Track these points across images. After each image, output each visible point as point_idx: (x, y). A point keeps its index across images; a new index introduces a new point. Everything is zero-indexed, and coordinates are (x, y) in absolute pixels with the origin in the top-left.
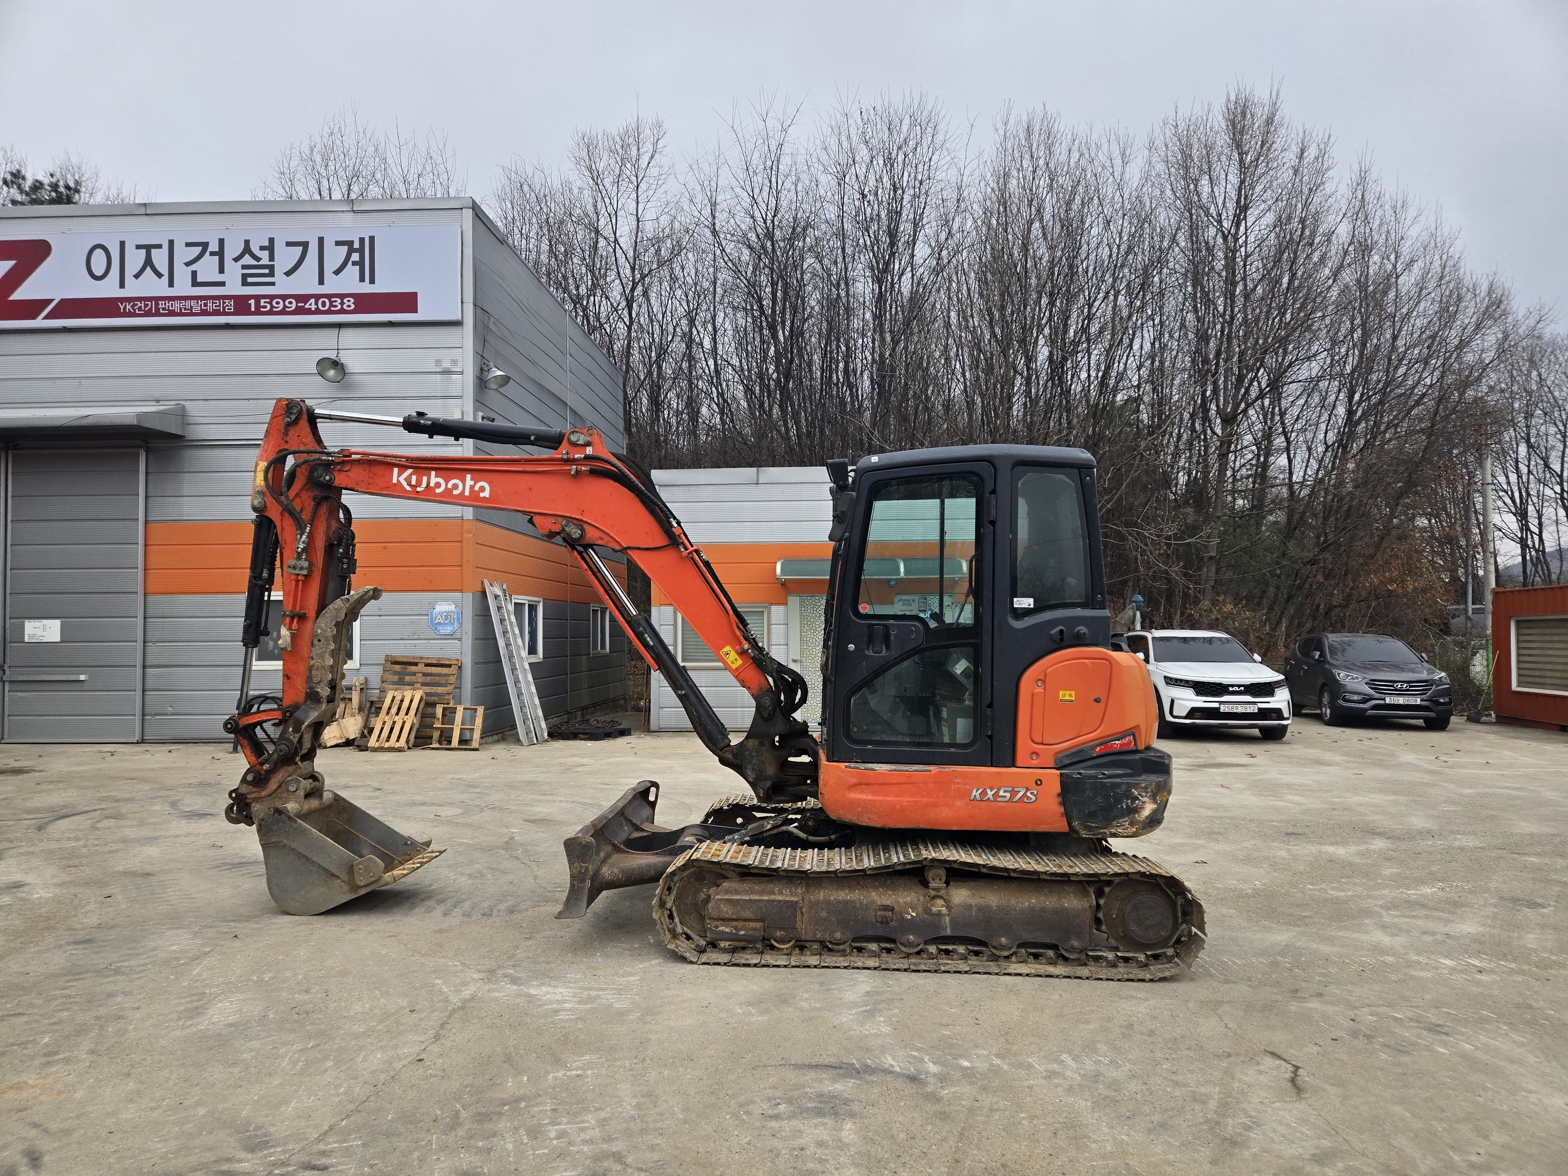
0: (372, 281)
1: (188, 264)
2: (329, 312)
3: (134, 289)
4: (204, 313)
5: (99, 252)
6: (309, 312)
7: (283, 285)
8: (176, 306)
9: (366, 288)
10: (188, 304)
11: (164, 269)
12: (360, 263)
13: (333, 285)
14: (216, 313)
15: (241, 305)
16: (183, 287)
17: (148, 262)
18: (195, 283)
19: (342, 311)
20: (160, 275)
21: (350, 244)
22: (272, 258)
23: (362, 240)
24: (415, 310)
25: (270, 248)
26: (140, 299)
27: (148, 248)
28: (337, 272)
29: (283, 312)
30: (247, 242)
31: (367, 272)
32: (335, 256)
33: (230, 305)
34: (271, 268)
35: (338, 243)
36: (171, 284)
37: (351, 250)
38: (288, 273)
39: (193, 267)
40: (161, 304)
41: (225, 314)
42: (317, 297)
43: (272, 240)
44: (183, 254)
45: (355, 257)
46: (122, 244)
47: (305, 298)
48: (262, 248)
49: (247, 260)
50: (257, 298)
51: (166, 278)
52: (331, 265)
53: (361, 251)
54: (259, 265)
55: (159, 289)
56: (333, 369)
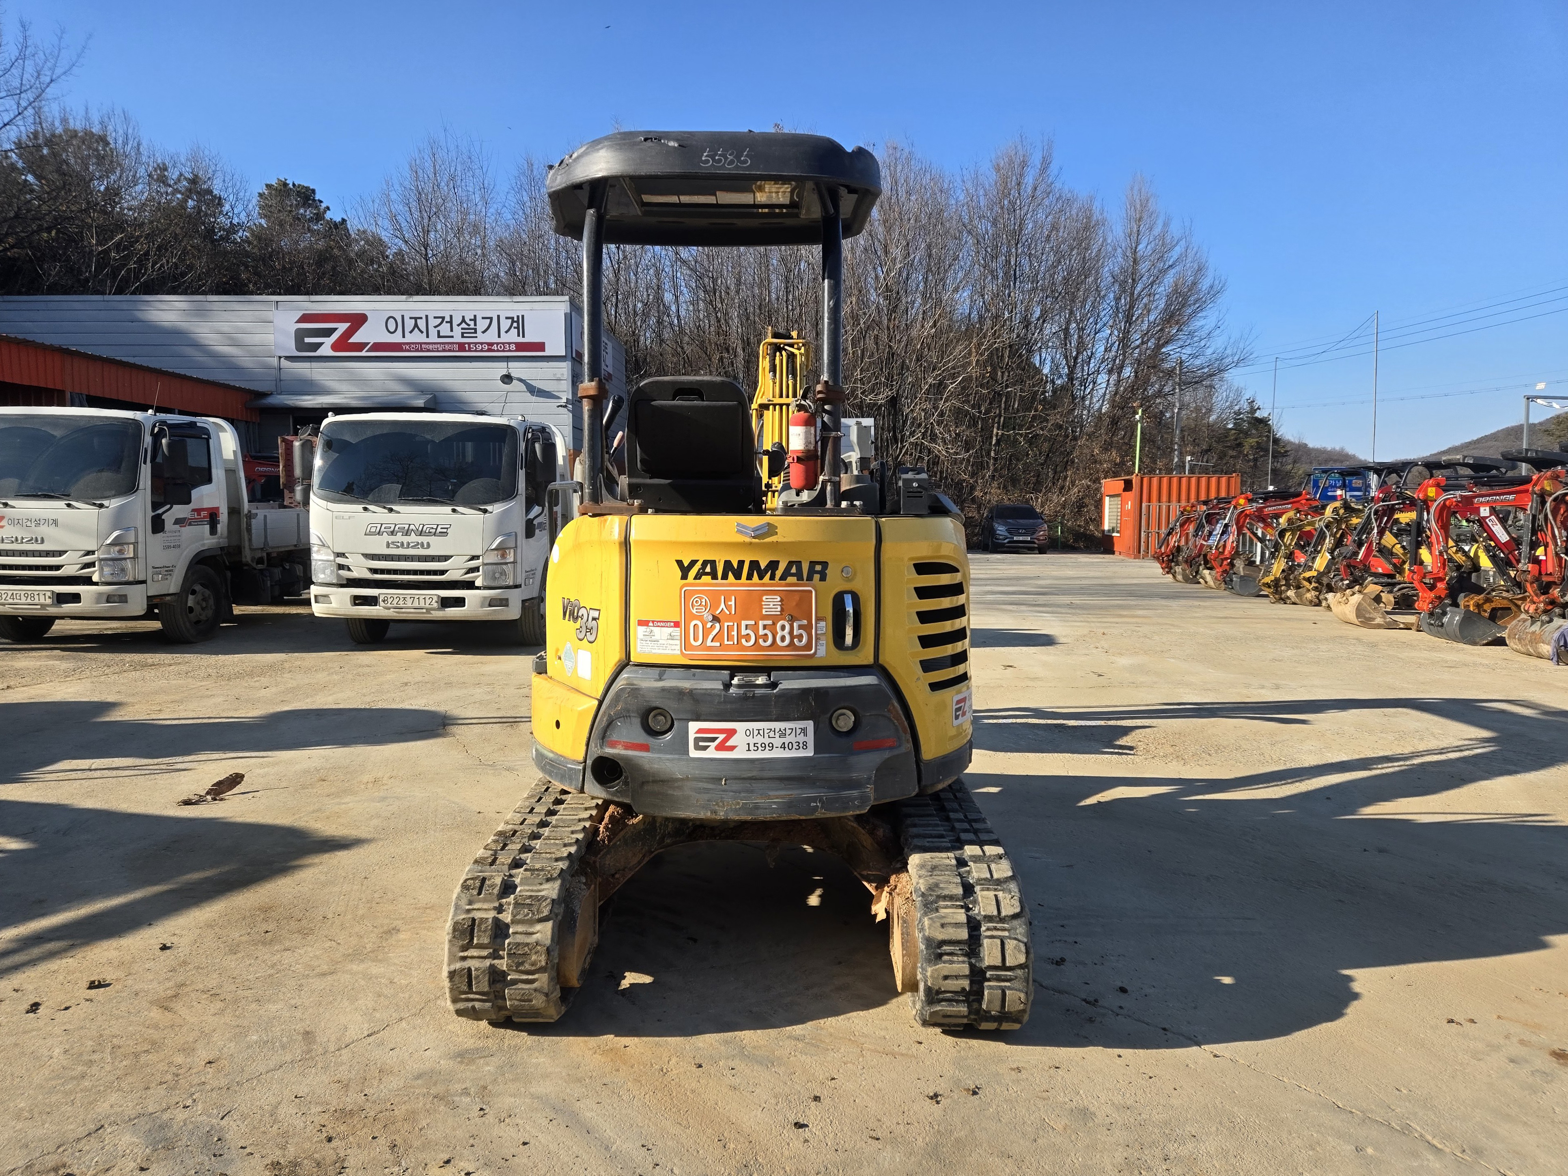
0: (523, 336)
1: (435, 327)
2: (503, 351)
3: (409, 338)
4: (444, 351)
5: (392, 320)
6: (494, 351)
8: (431, 347)
9: (520, 340)
10: (436, 346)
11: (424, 329)
12: (518, 328)
13: (505, 338)
14: (450, 351)
15: (461, 347)
16: (433, 338)
17: (416, 325)
18: (439, 336)
19: (510, 351)
20: (422, 332)
21: (512, 318)
22: (475, 325)
23: (518, 317)
24: (544, 351)
25: (474, 320)
27: (416, 319)
28: (506, 332)
29: (482, 351)
30: (463, 317)
31: (521, 332)
32: (505, 324)
33: (456, 347)
34: (475, 329)
35: (507, 318)
36: (428, 337)
37: (513, 322)
38: (484, 332)
39: (438, 328)
40: (423, 346)
41: (454, 351)
42: (497, 344)
43: (475, 316)
44: (433, 322)
45: (515, 325)
46: (403, 316)
47: (491, 344)
48: (471, 320)
49: (464, 325)
50: (469, 344)
52: (503, 329)
53: (518, 322)
54: (469, 327)
55: (422, 338)
56: (507, 379)
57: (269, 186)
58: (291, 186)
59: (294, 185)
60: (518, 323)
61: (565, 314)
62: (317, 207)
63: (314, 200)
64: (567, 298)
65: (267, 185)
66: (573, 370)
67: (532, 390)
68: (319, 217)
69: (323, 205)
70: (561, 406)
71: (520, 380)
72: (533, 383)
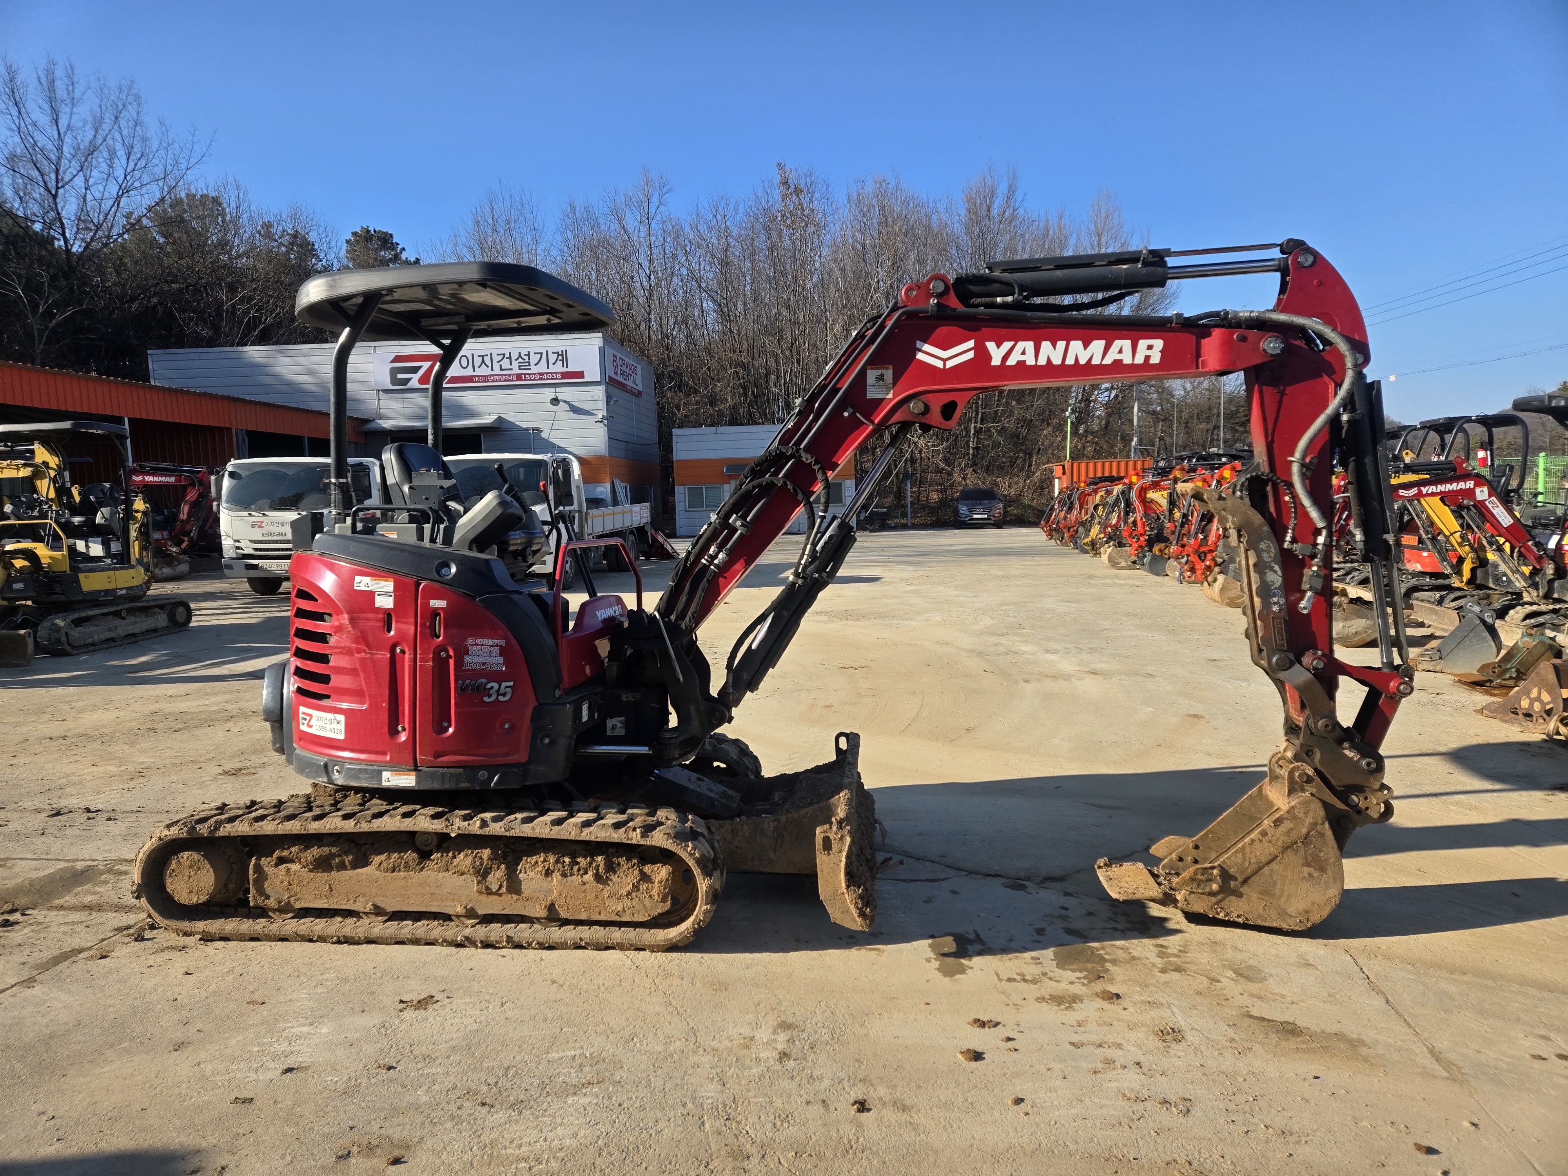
0: (567, 367)
2: (551, 379)
3: (478, 372)
4: (505, 381)
6: (544, 379)
7: (534, 369)
9: (565, 370)
10: (499, 377)
11: (489, 364)
12: (562, 360)
13: (552, 369)
14: (510, 380)
15: (519, 377)
16: (497, 371)
17: (483, 361)
18: (501, 370)
19: (557, 379)
22: (529, 359)
23: (562, 351)
24: (583, 377)
25: (528, 355)
26: (481, 376)
27: (483, 356)
28: (554, 364)
29: (535, 380)
30: (520, 353)
31: (565, 361)
32: (552, 358)
33: (515, 378)
34: (529, 363)
35: (554, 353)
36: (492, 370)
37: (559, 355)
38: (536, 365)
39: (500, 363)
40: (489, 377)
41: (513, 381)
42: (547, 373)
43: (529, 352)
44: (496, 358)
45: (560, 358)
46: (473, 355)
47: (542, 374)
48: (525, 355)
49: (520, 360)
50: (525, 374)
51: (490, 368)
52: (551, 361)
54: (524, 362)
55: (488, 371)
56: (555, 401)
58: (373, 232)
60: (562, 356)
61: (600, 348)
62: (394, 249)
63: (392, 243)
64: (602, 334)
65: (352, 233)
66: (607, 392)
67: (576, 410)
68: (397, 257)
69: (400, 247)
70: (598, 422)
71: (565, 402)
72: (576, 404)
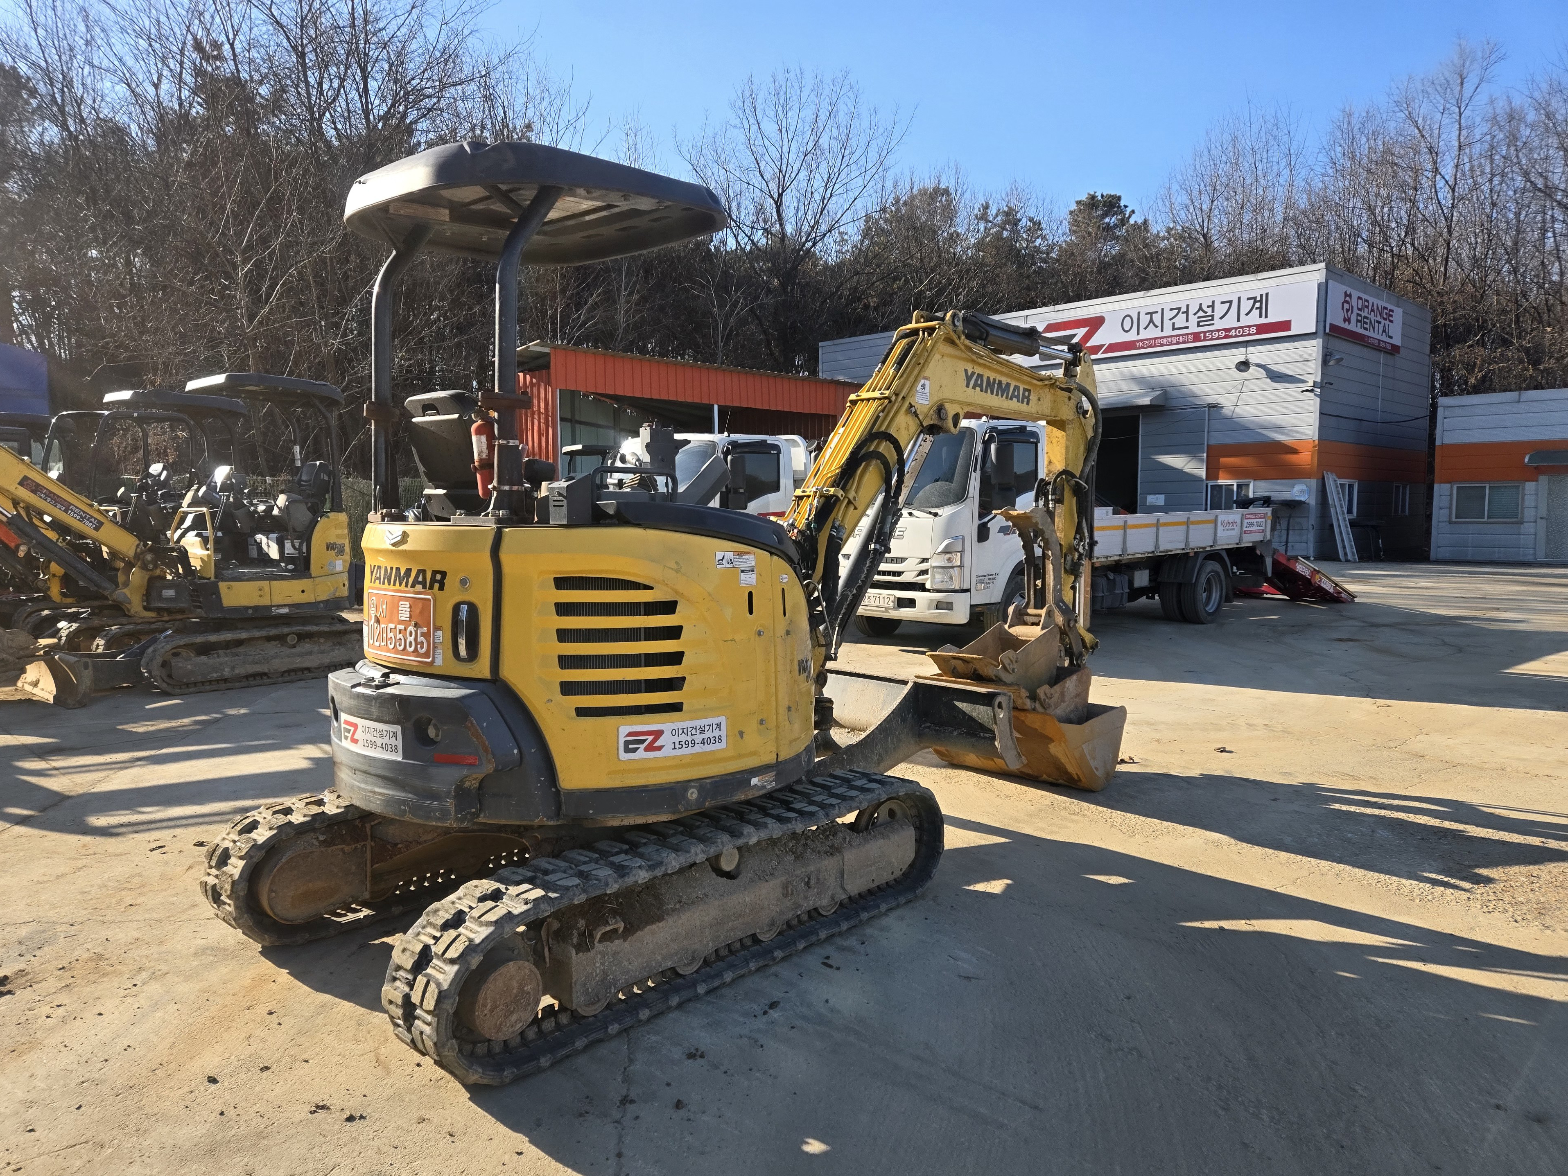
0: (1266, 317)
1: (1170, 319)
2: (1242, 336)
3: (1144, 335)
4: (1178, 343)
5: (1128, 319)
6: (1231, 337)
7: (1218, 324)
8: (1164, 341)
9: (1263, 321)
10: (1170, 340)
11: (1159, 323)
12: (1260, 308)
13: (1245, 321)
14: (1184, 342)
15: (1196, 337)
16: (1168, 331)
17: (1151, 321)
18: (1174, 329)
19: (1249, 335)
20: (1156, 327)
21: (1255, 298)
22: (1213, 311)
23: (1261, 296)
24: (1289, 329)
25: (1212, 306)
26: (1147, 340)
27: (1151, 314)
28: (1247, 314)
29: (1218, 338)
30: (1201, 305)
31: (1264, 311)
32: (1246, 305)
33: (1191, 338)
34: (1212, 316)
35: (1248, 299)
36: (1162, 331)
37: (1255, 302)
38: (1221, 318)
39: (1173, 321)
40: (1157, 341)
41: (1188, 342)
42: (1236, 329)
43: (1213, 302)
44: (1168, 315)
45: (1258, 305)
46: (1139, 313)
47: (1229, 330)
48: (1208, 307)
49: (1201, 314)
50: (1205, 333)
51: (1159, 328)
52: (1243, 312)
53: (1261, 301)
54: (1206, 315)
55: (1156, 334)
56: (1244, 366)
57: (1079, 203)
58: (1100, 198)
59: (1102, 196)
60: (1261, 303)
61: (1319, 285)
62: (1122, 212)
63: (1119, 207)
64: (1323, 265)
65: (1077, 202)
66: (1325, 348)
67: (1275, 377)
68: (1123, 222)
69: (1129, 210)
70: (1307, 391)
71: (1260, 366)
72: (1275, 368)
